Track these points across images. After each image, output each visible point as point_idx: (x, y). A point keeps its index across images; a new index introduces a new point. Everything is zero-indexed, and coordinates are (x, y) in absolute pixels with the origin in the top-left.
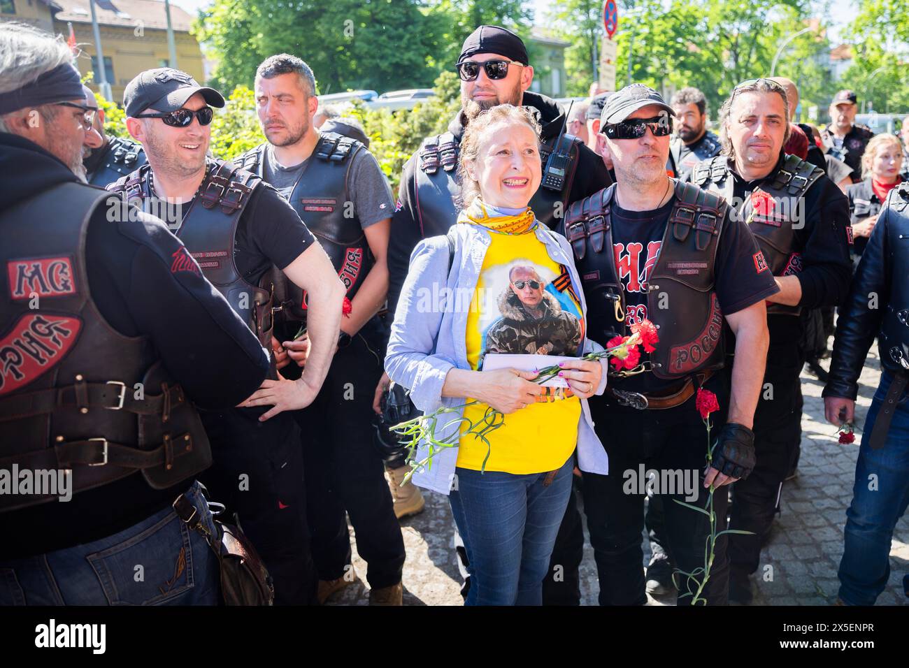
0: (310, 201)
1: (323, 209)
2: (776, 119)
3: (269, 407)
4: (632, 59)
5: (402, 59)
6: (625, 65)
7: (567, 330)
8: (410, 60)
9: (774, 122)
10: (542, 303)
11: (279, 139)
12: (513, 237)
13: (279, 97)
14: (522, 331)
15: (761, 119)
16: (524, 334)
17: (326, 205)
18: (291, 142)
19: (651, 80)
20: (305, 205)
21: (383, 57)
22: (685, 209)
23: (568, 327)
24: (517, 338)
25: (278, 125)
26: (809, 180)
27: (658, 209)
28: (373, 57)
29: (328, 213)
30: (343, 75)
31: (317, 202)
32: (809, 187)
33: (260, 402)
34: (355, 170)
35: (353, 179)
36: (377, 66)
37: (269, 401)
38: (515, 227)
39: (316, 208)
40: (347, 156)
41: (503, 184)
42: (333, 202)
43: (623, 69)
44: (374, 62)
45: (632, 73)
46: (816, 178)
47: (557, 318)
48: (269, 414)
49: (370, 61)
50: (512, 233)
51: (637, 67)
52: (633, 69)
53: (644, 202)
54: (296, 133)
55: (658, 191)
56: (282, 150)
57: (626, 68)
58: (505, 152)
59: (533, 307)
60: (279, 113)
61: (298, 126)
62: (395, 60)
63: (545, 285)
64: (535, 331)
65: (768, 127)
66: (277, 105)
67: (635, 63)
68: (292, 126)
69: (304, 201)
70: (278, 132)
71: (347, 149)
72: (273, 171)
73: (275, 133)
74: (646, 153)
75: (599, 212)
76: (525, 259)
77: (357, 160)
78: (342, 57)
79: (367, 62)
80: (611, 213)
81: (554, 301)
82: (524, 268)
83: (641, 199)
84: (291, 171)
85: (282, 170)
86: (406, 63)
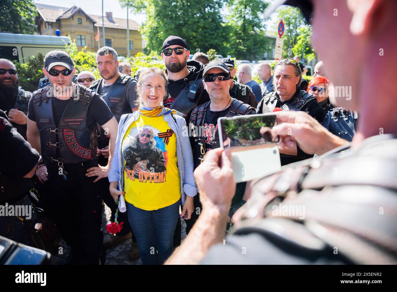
0: (112, 98)
1: (116, 101)
2: (288, 76)
3: (97, 177)
4: (305, 45)
5: (213, 43)
6: (302, 48)
7: (155, 155)
8: (216, 43)
9: (287, 77)
10: (148, 143)
11: (106, 77)
12: (149, 118)
13: (107, 62)
14: (134, 152)
15: (281, 76)
16: (135, 153)
17: (117, 100)
18: (111, 78)
19: (313, 54)
20: (110, 100)
21: (206, 42)
22: (232, 112)
23: (156, 154)
24: (132, 155)
25: (106, 72)
26: (305, 102)
27: (223, 111)
28: (203, 41)
29: (118, 103)
30: (191, 48)
31: (114, 99)
32: (305, 104)
33: (93, 175)
34: (128, 87)
35: (127, 91)
36: (204, 45)
37: (97, 174)
38: (150, 114)
39: (113, 101)
40: (126, 82)
41: (148, 97)
42: (120, 99)
43: (301, 49)
44: (203, 43)
45: (305, 51)
46: (309, 100)
47: (152, 150)
48: (97, 180)
49: (201, 42)
50: (149, 116)
51: (307, 49)
52: (305, 49)
53: (218, 107)
54: (112, 75)
55: (224, 103)
56: (107, 81)
57: (303, 49)
58: (149, 85)
59: (143, 144)
60: (106, 68)
61: (113, 72)
62: (211, 43)
63: (154, 137)
64: (140, 153)
65: (285, 79)
66: (106, 65)
67: (307, 47)
68: (111, 72)
69: (110, 98)
70: (107, 75)
71: (127, 80)
72: (103, 87)
73: (105, 75)
74: (216, 87)
75: (202, 110)
76: (150, 126)
77: (129, 84)
78: (192, 41)
79: (200, 43)
80: (206, 111)
81: (155, 143)
82: (148, 129)
83: (217, 106)
84: (108, 87)
85: (105, 87)
86: (215, 44)
